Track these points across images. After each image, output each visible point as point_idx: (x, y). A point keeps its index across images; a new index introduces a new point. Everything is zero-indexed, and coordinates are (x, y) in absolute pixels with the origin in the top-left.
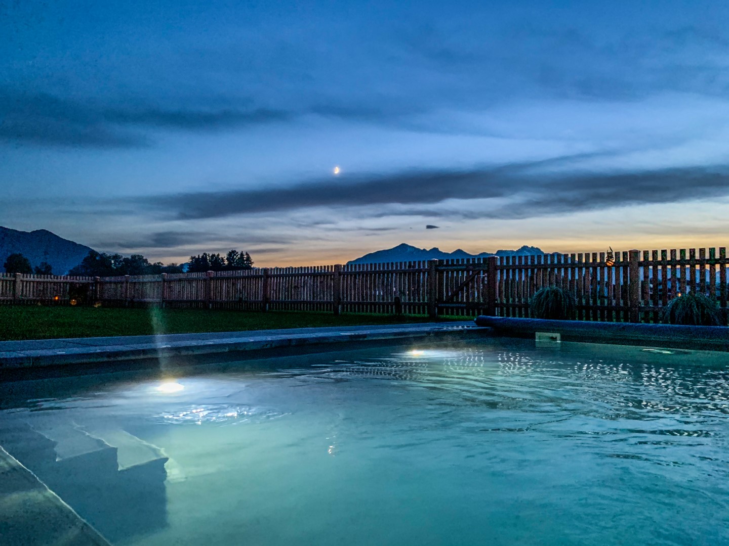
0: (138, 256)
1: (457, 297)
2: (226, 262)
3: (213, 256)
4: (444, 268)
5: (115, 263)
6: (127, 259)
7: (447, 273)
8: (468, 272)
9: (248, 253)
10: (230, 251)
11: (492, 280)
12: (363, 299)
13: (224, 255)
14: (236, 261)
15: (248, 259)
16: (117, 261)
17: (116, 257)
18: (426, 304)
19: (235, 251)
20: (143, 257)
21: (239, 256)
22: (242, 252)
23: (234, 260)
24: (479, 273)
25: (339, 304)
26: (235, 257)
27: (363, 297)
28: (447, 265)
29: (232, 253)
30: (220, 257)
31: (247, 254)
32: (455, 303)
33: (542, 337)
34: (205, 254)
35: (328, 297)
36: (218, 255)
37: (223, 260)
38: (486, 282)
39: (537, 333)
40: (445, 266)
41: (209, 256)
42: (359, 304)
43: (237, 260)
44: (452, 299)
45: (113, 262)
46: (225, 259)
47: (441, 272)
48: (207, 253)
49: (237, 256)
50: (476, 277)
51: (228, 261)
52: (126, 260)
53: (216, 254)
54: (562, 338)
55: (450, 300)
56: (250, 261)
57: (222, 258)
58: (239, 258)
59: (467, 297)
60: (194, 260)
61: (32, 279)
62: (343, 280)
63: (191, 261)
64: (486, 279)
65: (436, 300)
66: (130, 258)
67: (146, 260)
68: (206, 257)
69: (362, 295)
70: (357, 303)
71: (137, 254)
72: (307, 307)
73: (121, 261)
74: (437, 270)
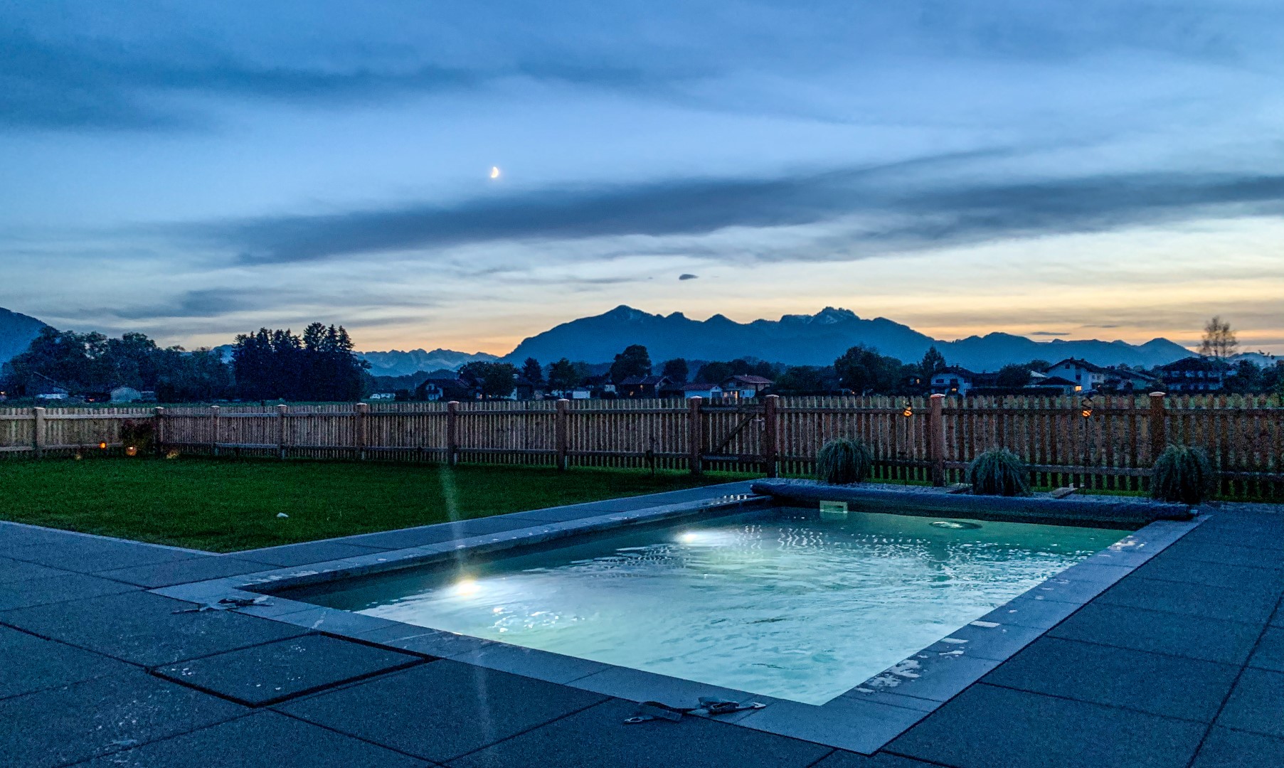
0: (137, 335)
1: (728, 448)
2: (303, 345)
3: (279, 333)
4: (708, 409)
5: (92, 348)
6: (116, 341)
7: (714, 416)
8: (740, 414)
9: (343, 327)
10: (311, 325)
11: (770, 424)
12: (599, 449)
13: (299, 332)
14: (322, 343)
15: (344, 337)
16: (96, 346)
17: (93, 338)
18: (687, 456)
19: (320, 325)
20: (146, 337)
21: (326, 333)
22: (333, 325)
23: (317, 341)
24: (754, 417)
25: (564, 456)
26: (319, 334)
27: (599, 444)
28: (714, 405)
29: (314, 329)
30: (291, 335)
31: (341, 329)
32: (725, 455)
33: (827, 508)
34: (263, 330)
35: (549, 443)
36: (288, 332)
37: (297, 341)
38: (763, 429)
39: (821, 502)
40: (710, 406)
41: (271, 335)
42: (594, 455)
43: (323, 340)
44: (721, 449)
45: (87, 346)
46: (301, 338)
47: (706, 414)
48: (268, 328)
49: (322, 334)
50: (751, 423)
51: (306, 342)
52: (114, 343)
53: (285, 331)
54: (850, 509)
55: (718, 451)
56: (348, 342)
57: (295, 337)
58: (326, 337)
59: (741, 449)
60: (243, 341)
61: (61, 416)
62: (571, 421)
63: (236, 343)
64: (763, 424)
65: (700, 450)
66: (120, 338)
67: (152, 341)
68: (266, 335)
69: (599, 441)
70: (590, 454)
71: (135, 332)
72: (517, 459)
73: (103, 346)
74: (700, 412)
